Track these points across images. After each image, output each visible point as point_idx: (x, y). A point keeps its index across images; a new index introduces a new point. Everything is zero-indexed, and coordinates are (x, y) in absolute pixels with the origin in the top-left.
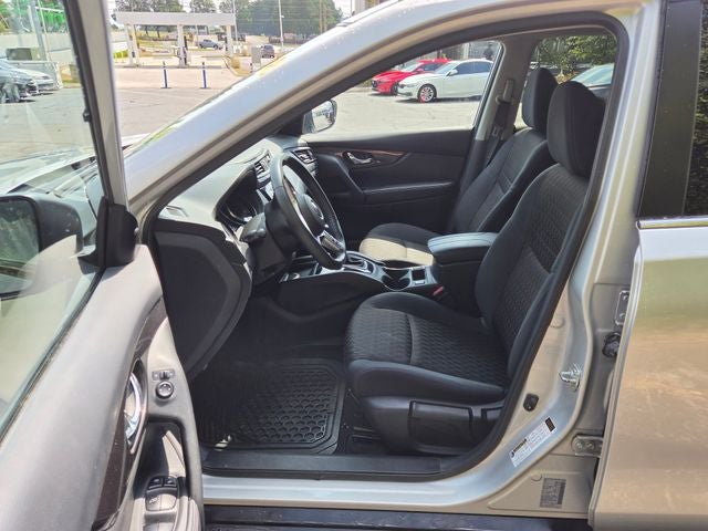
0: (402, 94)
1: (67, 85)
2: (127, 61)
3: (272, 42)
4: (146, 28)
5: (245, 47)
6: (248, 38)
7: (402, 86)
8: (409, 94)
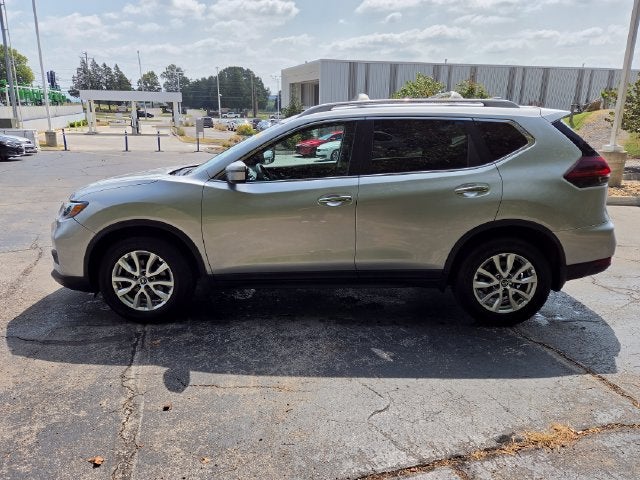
0: (319, 156)
1: (44, 148)
2: (86, 130)
3: (209, 115)
4: (98, 102)
5: (187, 119)
6: (188, 111)
7: (319, 150)
8: (324, 156)
